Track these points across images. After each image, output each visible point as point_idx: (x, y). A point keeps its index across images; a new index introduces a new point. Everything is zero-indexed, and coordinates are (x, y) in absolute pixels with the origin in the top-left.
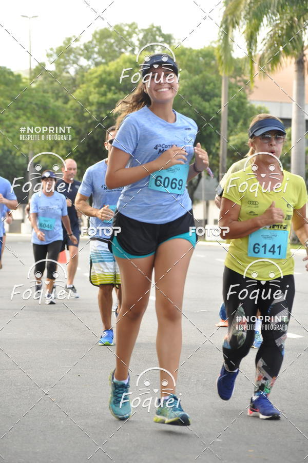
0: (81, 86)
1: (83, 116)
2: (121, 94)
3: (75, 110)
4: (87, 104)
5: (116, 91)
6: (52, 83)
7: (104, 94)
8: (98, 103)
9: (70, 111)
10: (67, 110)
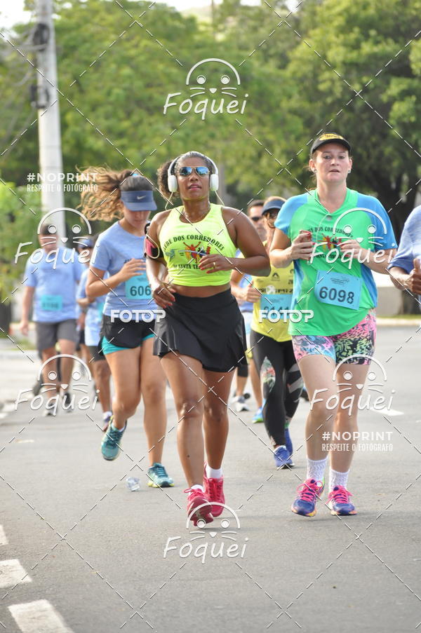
0: (311, 32)
1: (317, 91)
2: (387, 44)
3: (302, 80)
4: (323, 67)
5: (380, 38)
6: (255, 29)
7: (356, 46)
8: (344, 63)
9: (292, 82)
10: (285, 81)
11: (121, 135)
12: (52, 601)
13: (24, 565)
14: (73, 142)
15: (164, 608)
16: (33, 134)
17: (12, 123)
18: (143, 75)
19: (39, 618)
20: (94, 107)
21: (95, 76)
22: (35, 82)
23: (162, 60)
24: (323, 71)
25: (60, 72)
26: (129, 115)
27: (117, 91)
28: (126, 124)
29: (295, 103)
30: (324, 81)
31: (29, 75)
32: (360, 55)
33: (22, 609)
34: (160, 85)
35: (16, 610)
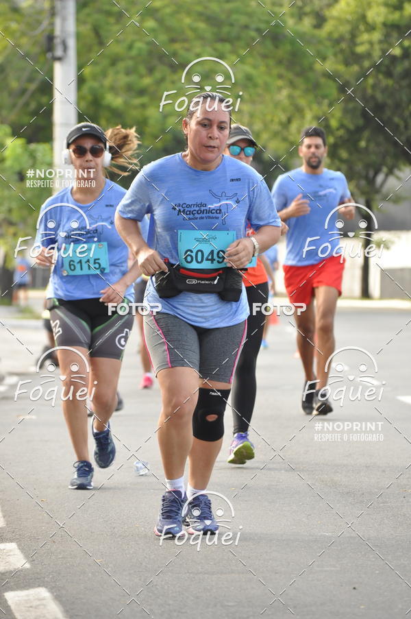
11: (142, 92)
12: (51, 590)
13: (22, 549)
14: (89, 98)
15: (171, 602)
16: (47, 88)
17: (26, 75)
18: (169, 29)
19: (36, 607)
20: (114, 61)
21: (115, 28)
22: (52, 31)
23: (189, 13)
24: (362, 32)
25: (79, 21)
26: (151, 70)
27: (139, 45)
28: (147, 81)
29: (330, 66)
30: (362, 43)
31: (45, 23)
32: (402, 16)
33: (19, 597)
34: (185, 40)
35: (12, 597)
